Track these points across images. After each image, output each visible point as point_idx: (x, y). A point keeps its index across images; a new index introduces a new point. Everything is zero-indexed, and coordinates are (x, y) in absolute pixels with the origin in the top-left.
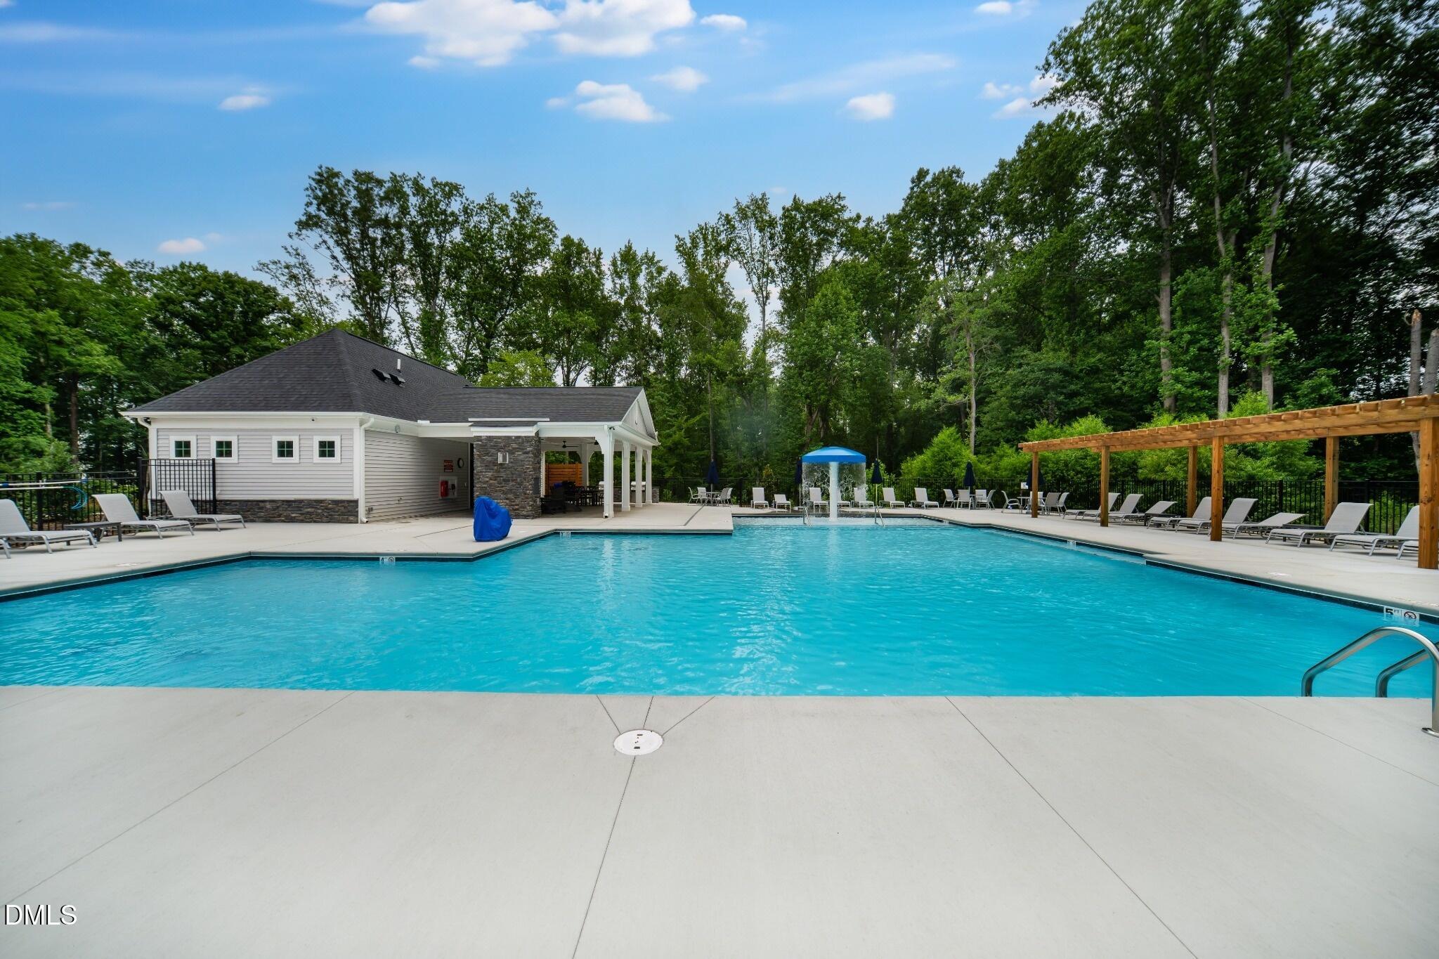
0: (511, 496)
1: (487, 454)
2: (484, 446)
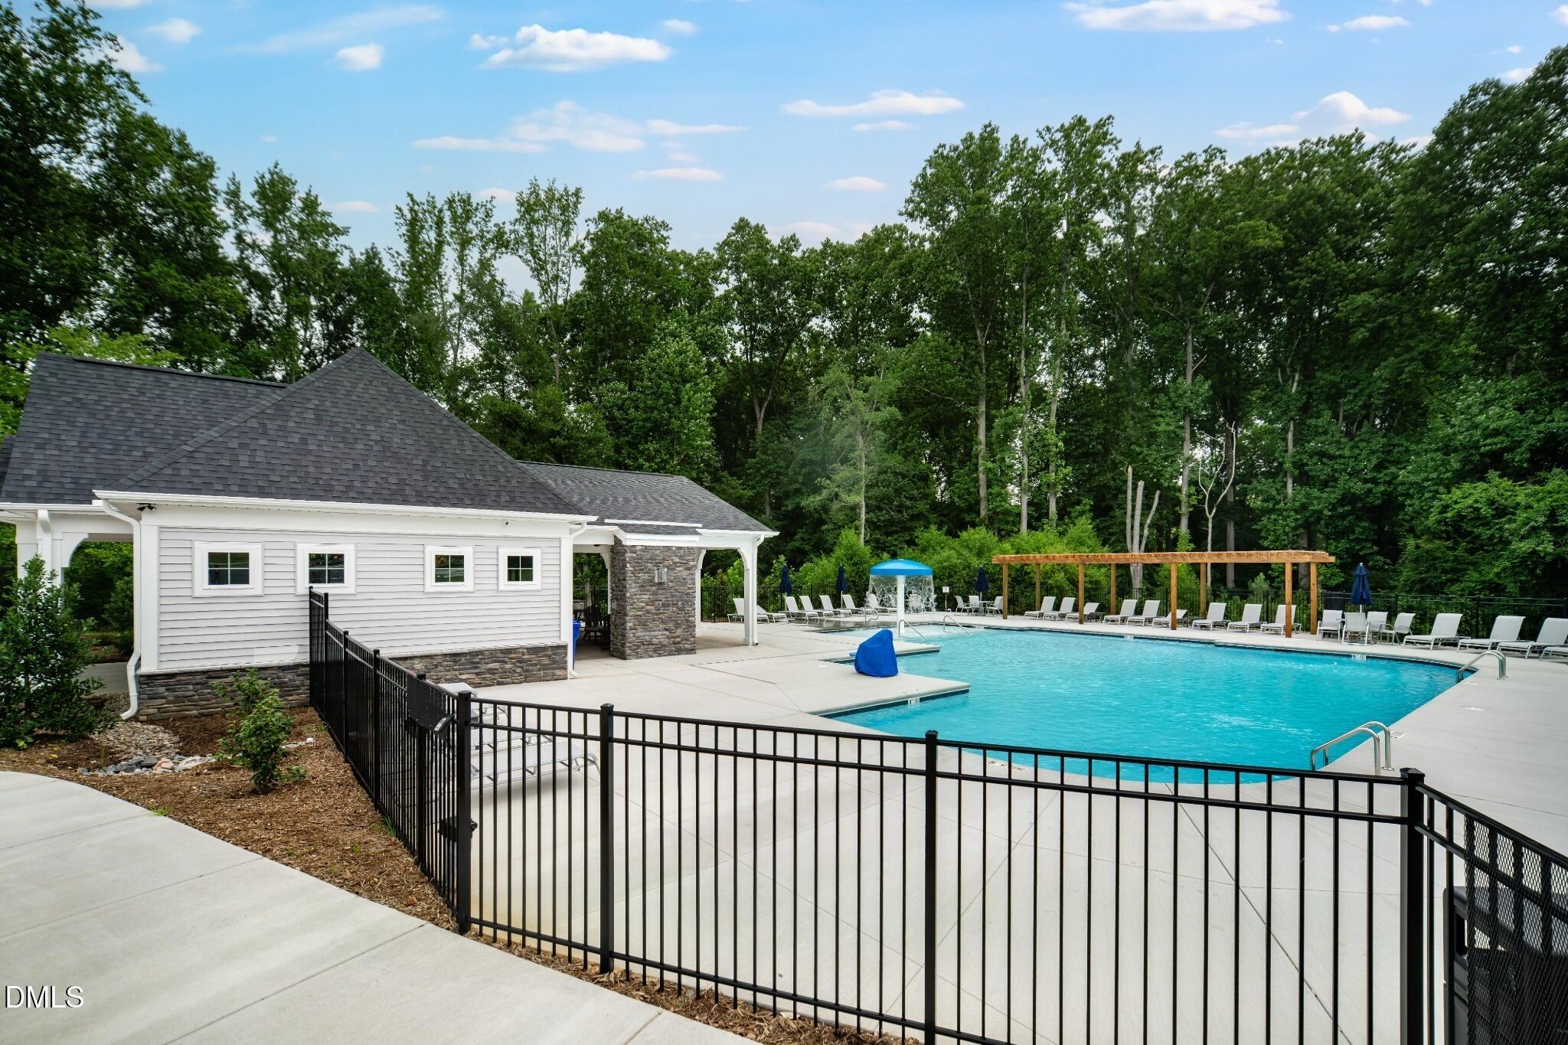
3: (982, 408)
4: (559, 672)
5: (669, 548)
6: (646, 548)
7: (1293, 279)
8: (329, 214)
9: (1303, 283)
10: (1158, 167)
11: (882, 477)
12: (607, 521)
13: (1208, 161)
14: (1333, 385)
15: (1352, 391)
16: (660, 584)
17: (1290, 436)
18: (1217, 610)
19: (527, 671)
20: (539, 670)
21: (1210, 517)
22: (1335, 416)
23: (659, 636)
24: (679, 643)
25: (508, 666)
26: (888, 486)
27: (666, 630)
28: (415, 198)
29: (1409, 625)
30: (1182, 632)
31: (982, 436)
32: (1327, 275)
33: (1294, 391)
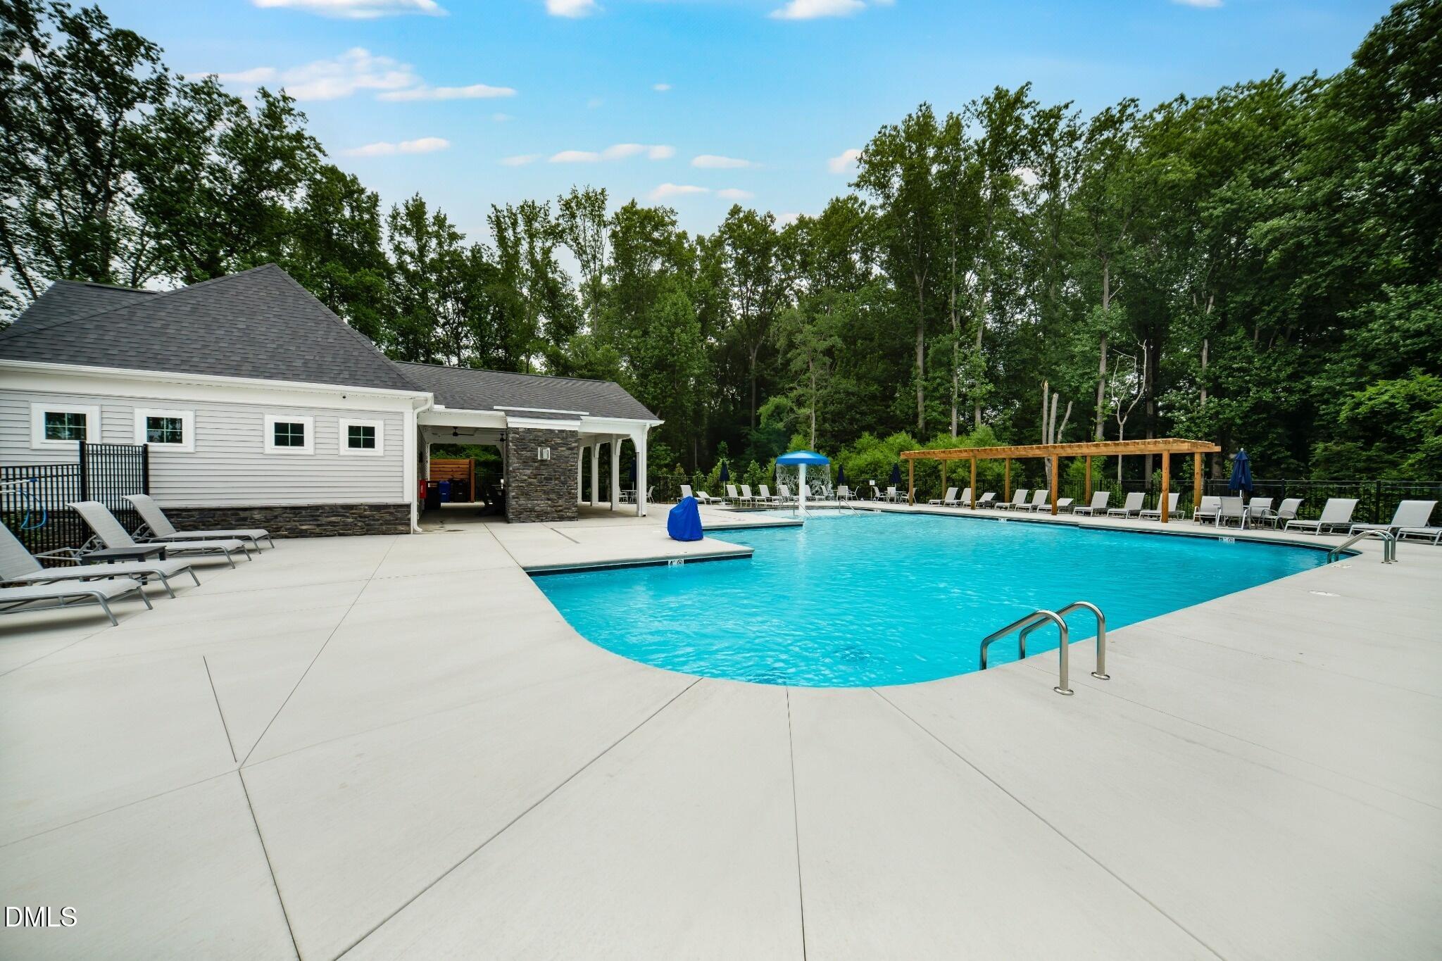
0: (553, 496)
1: (524, 449)
2: (521, 440)
3: (920, 338)
4: (401, 528)
5: (551, 431)
6: (529, 431)
7: (1208, 209)
8: (453, 226)
9: (1216, 213)
10: (1078, 125)
11: (837, 396)
12: (495, 407)
13: (1122, 111)
14: (1248, 304)
15: (1266, 308)
16: (542, 461)
17: (1205, 353)
18: (1101, 498)
19: (368, 525)
20: (381, 524)
21: (1121, 424)
22: (1250, 334)
23: (542, 505)
24: (561, 511)
25: (350, 520)
26: (841, 403)
27: (549, 499)
28: (498, 207)
29: (1294, 510)
30: (1061, 517)
31: (920, 363)
32: (1241, 204)
33: (1208, 312)
